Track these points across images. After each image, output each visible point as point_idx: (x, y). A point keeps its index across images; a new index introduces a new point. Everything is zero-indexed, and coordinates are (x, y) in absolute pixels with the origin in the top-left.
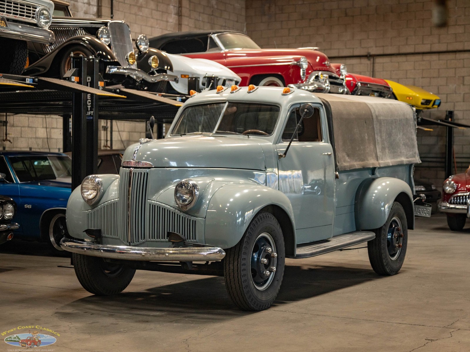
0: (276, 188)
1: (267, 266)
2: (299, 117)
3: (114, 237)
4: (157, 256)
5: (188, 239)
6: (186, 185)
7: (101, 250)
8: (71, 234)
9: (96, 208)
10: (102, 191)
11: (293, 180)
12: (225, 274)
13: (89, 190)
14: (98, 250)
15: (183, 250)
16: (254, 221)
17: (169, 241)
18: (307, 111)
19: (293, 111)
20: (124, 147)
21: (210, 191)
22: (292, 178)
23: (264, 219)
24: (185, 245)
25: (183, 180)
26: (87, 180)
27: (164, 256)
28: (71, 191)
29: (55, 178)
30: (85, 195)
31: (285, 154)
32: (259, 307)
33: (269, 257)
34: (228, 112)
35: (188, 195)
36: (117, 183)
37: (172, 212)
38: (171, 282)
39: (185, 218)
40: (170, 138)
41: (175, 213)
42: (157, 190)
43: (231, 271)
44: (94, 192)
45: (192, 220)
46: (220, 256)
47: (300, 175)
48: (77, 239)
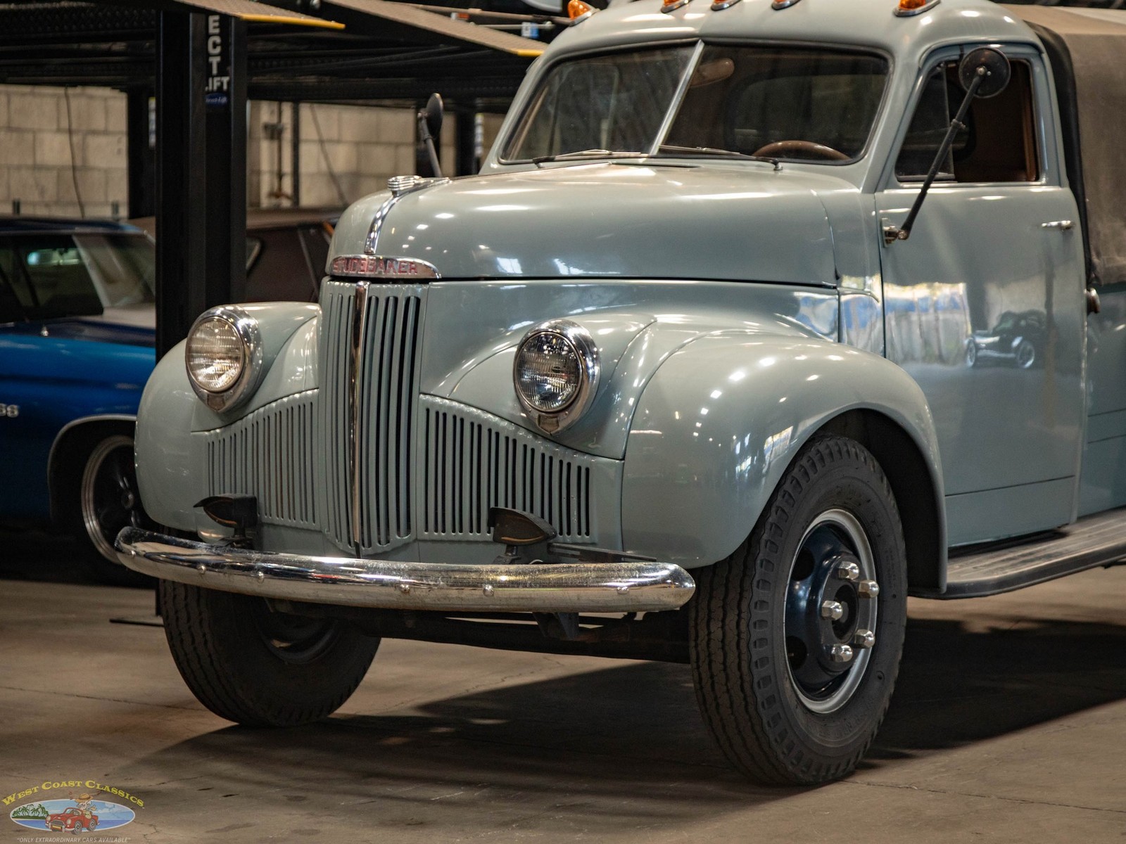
0: (874, 350)
1: (843, 629)
2: (957, 93)
3: (303, 524)
4: (454, 593)
5: (561, 533)
6: (554, 341)
7: (259, 570)
8: (154, 513)
9: (239, 423)
10: (260, 362)
11: (937, 319)
12: (693, 657)
13: (213, 359)
14: (246, 572)
15: (545, 571)
16: (796, 470)
17: (496, 540)
18: (985, 75)
19: (934, 73)
20: (341, 196)
21: (641, 363)
22: (931, 311)
23: (833, 461)
24: (552, 556)
25: (545, 326)
26: (208, 325)
27: (478, 592)
28: (153, 357)
29: (99, 310)
30: (200, 378)
31: (907, 226)
32: (814, 773)
33: (849, 594)
34: (704, 77)
35: (562, 377)
36: (312, 334)
37: (507, 438)
38: (503, 681)
39: (551, 458)
40: (497, 172)
41: (515, 441)
42: (453, 359)
43: (715, 645)
44: (230, 367)
45: (577, 464)
46: (676, 595)
47: (958, 299)
48: (175, 529)
